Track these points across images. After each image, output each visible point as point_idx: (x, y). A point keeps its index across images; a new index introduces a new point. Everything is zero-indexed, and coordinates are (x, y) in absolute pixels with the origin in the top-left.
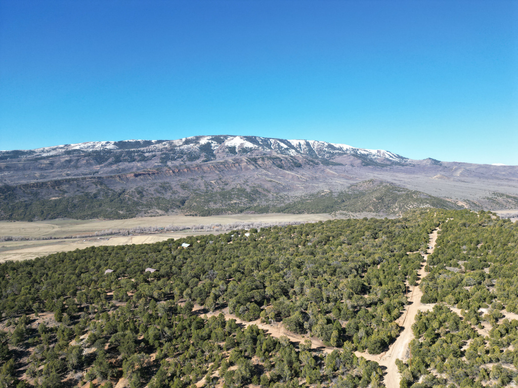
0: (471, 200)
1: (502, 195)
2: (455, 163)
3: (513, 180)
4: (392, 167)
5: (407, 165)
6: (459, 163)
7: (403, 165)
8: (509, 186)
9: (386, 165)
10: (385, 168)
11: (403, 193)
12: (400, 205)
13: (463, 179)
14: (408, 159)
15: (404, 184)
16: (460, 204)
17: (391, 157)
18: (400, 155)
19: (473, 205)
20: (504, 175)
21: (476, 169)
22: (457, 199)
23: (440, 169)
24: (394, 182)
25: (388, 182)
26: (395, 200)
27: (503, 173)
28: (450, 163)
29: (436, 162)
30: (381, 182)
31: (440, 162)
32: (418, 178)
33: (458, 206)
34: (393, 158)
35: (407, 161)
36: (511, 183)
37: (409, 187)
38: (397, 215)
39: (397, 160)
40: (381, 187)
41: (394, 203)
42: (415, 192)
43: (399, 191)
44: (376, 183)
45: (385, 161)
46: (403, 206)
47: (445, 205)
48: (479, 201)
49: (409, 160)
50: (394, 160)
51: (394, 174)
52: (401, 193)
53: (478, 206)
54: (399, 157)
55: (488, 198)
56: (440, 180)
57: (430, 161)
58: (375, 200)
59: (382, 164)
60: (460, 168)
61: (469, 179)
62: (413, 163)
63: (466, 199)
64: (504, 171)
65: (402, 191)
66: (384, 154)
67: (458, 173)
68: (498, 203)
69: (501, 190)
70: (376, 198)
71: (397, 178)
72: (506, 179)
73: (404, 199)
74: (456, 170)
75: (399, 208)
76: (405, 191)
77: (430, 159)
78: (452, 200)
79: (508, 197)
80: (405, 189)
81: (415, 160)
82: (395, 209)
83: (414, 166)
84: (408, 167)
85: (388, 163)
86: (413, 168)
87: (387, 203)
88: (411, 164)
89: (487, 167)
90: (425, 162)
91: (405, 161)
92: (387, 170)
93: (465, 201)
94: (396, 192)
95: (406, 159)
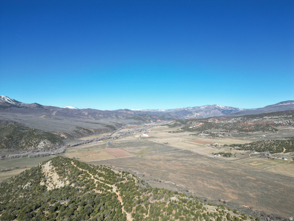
0: (67, 133)
1: (81, 128)
2: (51, 107)
3: (81, 118)
4: (11, 109)
5: (21, 107)
6: (53, 107)
7: (19, 107)
8: (81, 121)
9: (7, 107)
10: (6, 109)
11: (26, 131)
12: (26, 141)
13: (57, 117)
14: (21, 103)
15: (24, 123)
16: (62, 136)
17: (9, 101)
18: (16, 100)
19: (69, 136)
20: (76, 114)
21: (62, 111)
22: (60, 133)
23: (43, 110)
24: (16, 121)
25: (12, 121)
26: (21, 137)
27: (75, 113)
28: (47, 106)
29: (39, 106)
30: (7, 122)
31: (42, 105)
32: (31, 117)
33: (61, 137)
34: (10, 101)
35: (21, 104)
36: (81, 120)
37: (31, 127)
38: (25, 149)
39: (14, 103)
40: (8, 126)
41: (21, 140)
42: (35, 130)
43: (23, 130)
44: (3, 122)
45: (6, 104)
46: (29, 141)
47: (55, 138)
48: (71, 133)
49: (22, 104)
50: (12, 103)
51: (14, 114)
52: (24, 131)
53: (72, 136)
54: (15, 101)
55: (75, 131)
56: (45, 118)
57: (36, 105)
58: (6, 138)
59: (3, 106)
60: (55, 111)
61: (61, 117)
62: (25, 106)
63: (64, 132)
64: (76, 112)
65: (25, 130)
66: (4, 99)
67: (54, 113)
68: (80, 134)
69: (79, 124)
70: (7, 136)
71: (17, 118)
72: (78, 117)
73: (28, 136)
74: (53, 111)
75: (26, 143)
76: (27, 129)
77: (36, 103)
78: (57, 133)
79: (84, 129)
81: (26, 104)
82: (23, 144)
83: (26, 108)
84: (22, 109)
85: (8, 105)
86: (26, 109)
87: (16, 140)
88: (24, 106)
89: (67, 109)
90: (33, 105)
91: (19, 104)
92: (8, 111)
93: (65, 134)
94: (21, 130)
95: (20, 102)
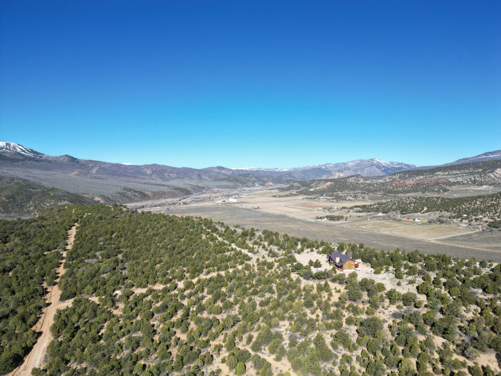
0: (106, 195)
1: (130, 190)
2: (91, 161)
3: (139, 178)
4: (24, 163)
5: (42, 161)
6: (95, 161)
7: (38, 161)
8: (136, 182)
9: (18, 160)
10: (17, 163)
11: (39, 190)
12: (35, 203)
13: (98, 176)
14: (43, 154)
15: (40, 181)
16: (97, 199)
17: (23, 151)
18: (35, 150)
19: (108, 200)
20: (132, 173)
21: (110, 167)
22: (94, 195)
23: (78, 166)
24: (28, 178)
25: (20, 179)
26: (29, 198)
27: (131, 171)
28: (86, 160)
29: (73, 159)
30: (12, 179)
31: (77, 159)
32: (55, 174)
33: (95, 201)
34: (25, 152)
35: (42, 157)
36: (137, 180)
37: (44, 184)
38: (32, 214)
39: (31, 155)
40: (12, 184)
41: (28, 202)
42: (52, 189)
43: (34, 189)
44: (6, 179)
45: (16, 156)
46: (39, 204)
47: (83, 201)
48: (113, 196)
49: (44, 156)
50: (27, 154)
51: (28, 170)
52: (36, 190)
53: (112, 201)
54: (32, 151)
55: (120, 193)
56: (77, 176)
57: (67, 158)
58: (4, 199)
59: (12, 159)
60: (96, 166)
61: (104, 176)
62: (49, 159)
63: (101, 194)
64: (132, 169)
65: (37, 189)
66: (14, 148)
67: (94, 171)
68: (127, 197)
69: (130, 185)
70: (6, 197)
71: (31, 175)
72: (133, 177)
73: (40, 197)
74: (92, 167)
75: (35, 207)
76: (40, 188)
77: (67, 155)
78: (89, 195)
79: (135, 191)
80: (40, 187)
81: (51, 156)
82: (30, 208)
83: (50, 162)
84: (43, 163)
85: (20, 157)
86: (49, 164)
87: (20, 201)
88: (46, 160)
89: (119, 166)
90: (62, 158)
91: (40, 157)
92: (18, 166)
93: (101, 196)
94: (31, 189)
95: (41, 154)
